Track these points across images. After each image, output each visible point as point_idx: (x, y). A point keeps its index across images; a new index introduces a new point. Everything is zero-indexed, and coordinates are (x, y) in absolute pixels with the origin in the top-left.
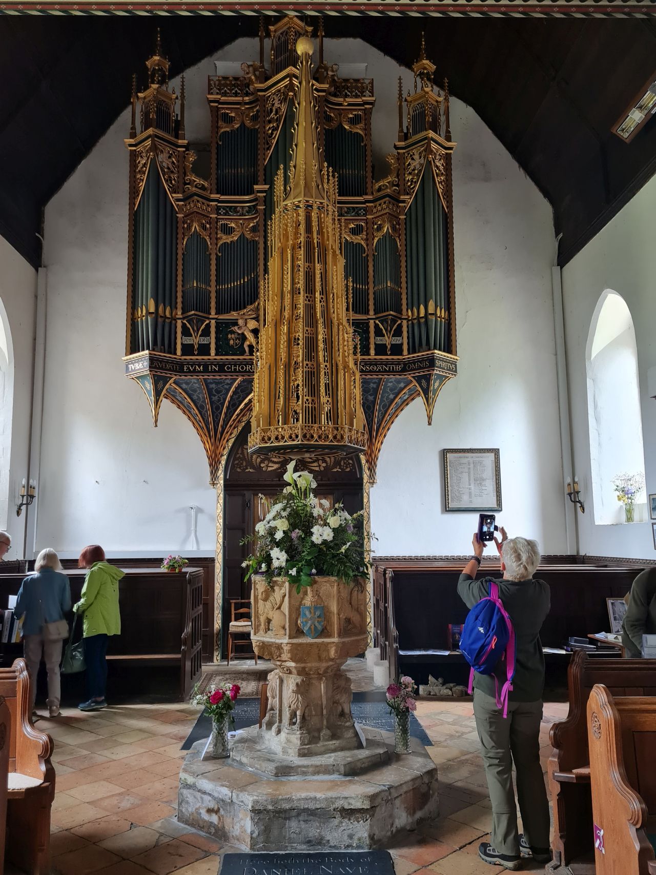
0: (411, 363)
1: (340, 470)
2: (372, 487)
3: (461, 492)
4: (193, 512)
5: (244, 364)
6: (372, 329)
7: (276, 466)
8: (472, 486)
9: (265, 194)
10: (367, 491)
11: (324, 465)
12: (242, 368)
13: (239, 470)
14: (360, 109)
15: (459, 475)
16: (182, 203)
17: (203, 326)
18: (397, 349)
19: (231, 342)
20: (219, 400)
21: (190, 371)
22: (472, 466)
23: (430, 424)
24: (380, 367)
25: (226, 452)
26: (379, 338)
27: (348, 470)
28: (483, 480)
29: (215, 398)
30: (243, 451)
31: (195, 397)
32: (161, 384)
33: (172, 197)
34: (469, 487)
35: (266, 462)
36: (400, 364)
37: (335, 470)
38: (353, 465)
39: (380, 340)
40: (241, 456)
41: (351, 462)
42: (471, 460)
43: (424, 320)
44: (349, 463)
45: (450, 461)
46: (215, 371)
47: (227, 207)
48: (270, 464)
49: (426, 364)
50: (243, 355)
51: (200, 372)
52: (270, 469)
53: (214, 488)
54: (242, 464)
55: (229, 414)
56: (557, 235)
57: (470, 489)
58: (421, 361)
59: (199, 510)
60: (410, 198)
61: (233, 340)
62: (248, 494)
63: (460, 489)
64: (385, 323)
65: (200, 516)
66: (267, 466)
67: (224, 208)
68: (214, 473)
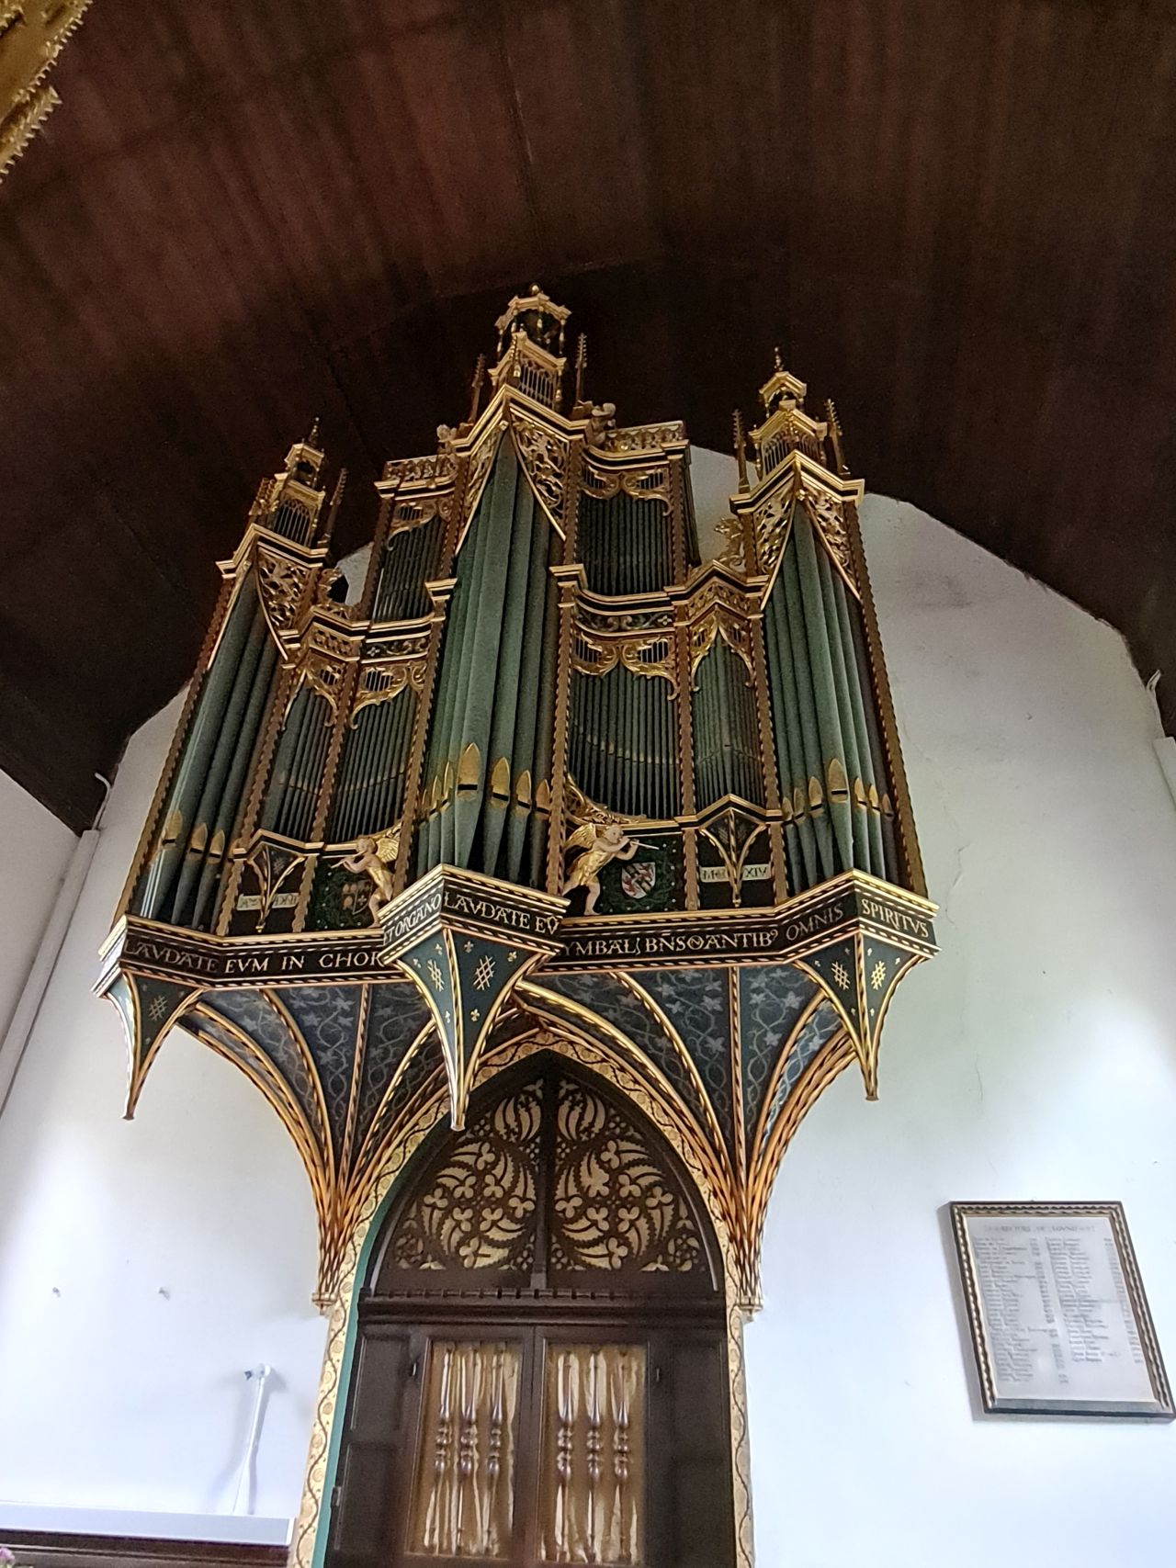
0: (796, 922)
1: (665, 1268)
2: (750, 1320)
3: (1027, 1345)
4: (258, 1388)
5: (365, 950)
6: (690, 850)
7: (499, 1254)
8: (1058, 1325)
9: (448, 597)
10: (736, 1334)
11: (623, 1251)
12: (361, 959)
13: (404, 1264)
14: (659, 466)
15: (1012, 1286)
16: (298, 645)
17: (290, 869)
18: (758, 893)
19: (348, 902)
20: (338, 1064)
21: (237, 973)
22: (1045, 1257)
23: (871, 1095)
24: (713, 940)
25: (368, 1210)
26: (708, 870)
27: (687, 1267)
28: (1093, 1303)
29: (327, 1057)
30: (419, 1211)
31: (281, 1057)
32: (159, 1005)
33: (279, 637)
34: (1050, 1326)
35: (474, 1242)
36: (769, 930)
37: (652, 1268)
38: (701, 1251)
39: (711, 875)
40: (415, 1225)
41: (693, 1242)
42: (1040, 1238)
43: (821, 810)
44: (690, 1248)
45: (973, 1239)
46: (296, 970)
47: (384, 643)
48: (485, 1249)
49: (835, 914)
50: (365, 926)
51: (261, 973)
52: (481, 1262)
53: (322, 1314)
54: (414, 1247)
55: (370, 1103)
56: (1145, 677)
57: (1053, 1334)
58: (822, 909)
59: (276, 1382)
60: (769, 581)
61: (353, 896)
62: (419, 1336)
63: (1021, 1335)
64: (722, 832)
65: (275, 1399)
66: (476, 1254)
67: (377, 646)
68: (329, 1270)
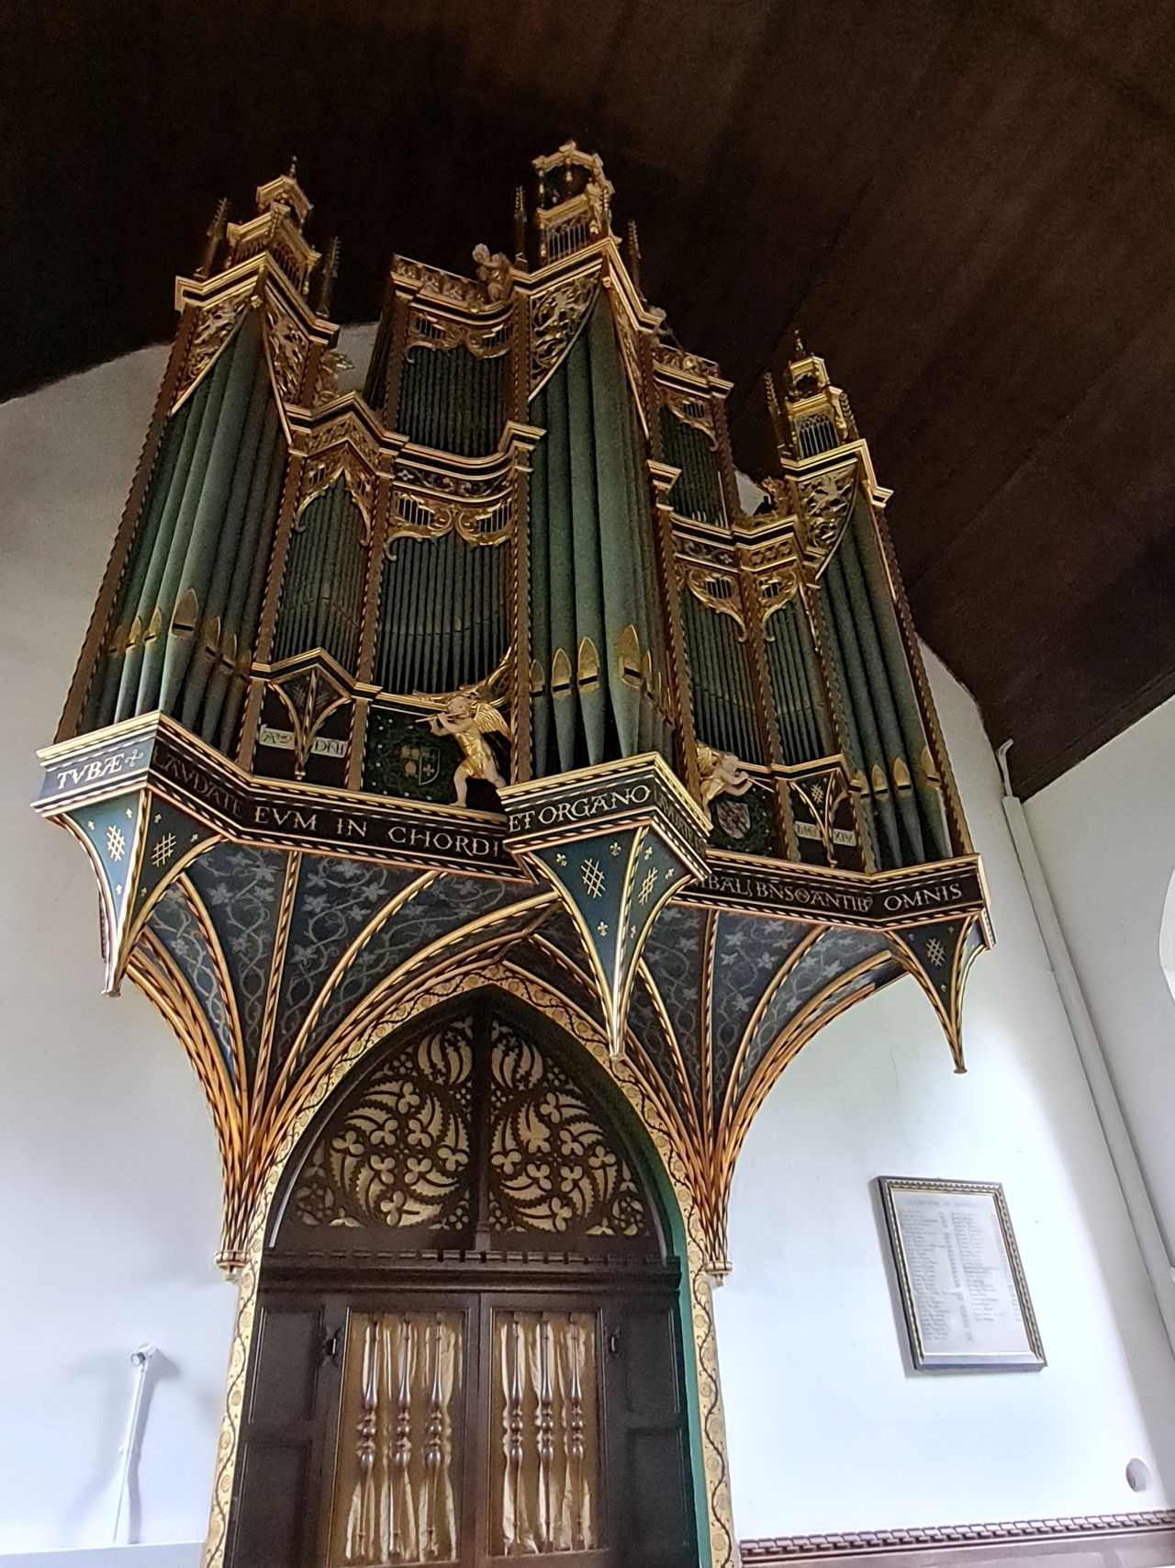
0: (899, 894)
1: (609, 1232)
2: (720, 1284)
3: (943, 1307)
4: (138, 1375)
5: (448, 832)
6: (785, 801)
7: (427, 1212)
8: (963, 1289)
9: (531, 448)
10: (703, 1300)
11: (566, 1213)
12: (443, 841)
13: (309, 1220)
14: (701, 398)
15: (929, 1254)
16: (308, 431)
17: (331, 710)
18: (850, 859)
19: (410, 769)
20: (314, 964)
21: (272, 825)
22: (951, 1229)
23: (961, 1068)
24: (817, 896)
25: (283, 1152)
26: (802, 824)
27: (632, 1231)
28: (986, 1270)
29: (304, 954)
30: (327, 1156)
31: (239, 944)
32: (166, 847)
33: (285, 411)
34: (957, 1290)
35: (397, 1196)
36: (865, 896)
37: (597, 1231)
38: (646, 1214)
39: (806, 830)
40: (321, 1173)
41: (637, 1206)
42: (946, 1211)
44: (622, 1211)
45: (899, 1211)
46: (355, 837)
47: (421, 471)
48: (411, 1205)
49: (950, 893)
50: (446, 802)
51: (307, 832)
52: (407, 1220)
53: (231, 1278)
54: (323, 1198)
55: (331, 1017)
56: (996, 746)
57: (960, 1297)
58: (937, 884)
59: (161, 1368)
60: (827, 556)
61: (417, 764)
62: (337, 1307)
63: (938, 1298)
64: (817, 791)
65: (162, 1391)
66: (400, 1211)
67: (411, 470)
68: (236, 1224)
